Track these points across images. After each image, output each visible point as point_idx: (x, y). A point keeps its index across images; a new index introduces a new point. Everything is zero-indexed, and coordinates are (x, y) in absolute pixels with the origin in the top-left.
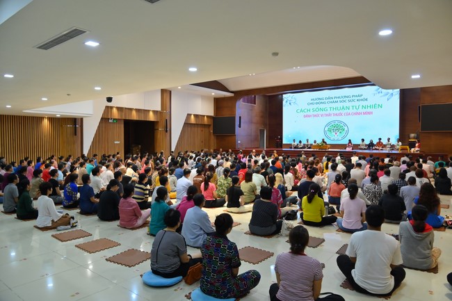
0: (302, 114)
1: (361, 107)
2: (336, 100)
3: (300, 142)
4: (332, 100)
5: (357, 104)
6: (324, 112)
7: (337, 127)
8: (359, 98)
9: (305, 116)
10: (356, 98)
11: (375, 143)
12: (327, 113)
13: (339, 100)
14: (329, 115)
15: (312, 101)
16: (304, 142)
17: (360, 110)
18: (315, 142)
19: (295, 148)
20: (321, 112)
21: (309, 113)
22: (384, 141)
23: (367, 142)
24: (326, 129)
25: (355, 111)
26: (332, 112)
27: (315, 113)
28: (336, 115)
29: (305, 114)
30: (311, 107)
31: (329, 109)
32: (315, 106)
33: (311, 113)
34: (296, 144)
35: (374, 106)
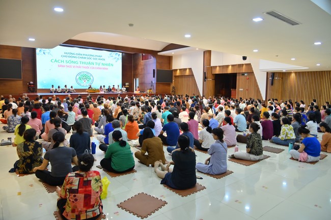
0: (57, 64)
1: (101, 64)
2: (84, 56)
3: (59, 87)
4: (81, 56)
5: (98, 61)
6: (75, 65)
7: (86, 77)
8: (100, 58)
9: (59, 66)
10: (98, 58)
11: (111, 88)
12: (78, 65)
13: (86, 57)
14: (80, 67)
15: (65, 55)
16: (62, 87)
17: (101, 66)
18: (72, 87)
19: (55, 92)
20: (73, 64)
21: (62, 64)
22: (116, 87)
23: (107, 87)
24: (78, 77)
25: (97, 66)
26: (82, 65)
27: (68, 64)
28: (85, 67)
29: (60, 64)
30: (65, 59)
31: (79, 63)
32: (68, 59)
33: (64, 64)
34: (54, 88)
35: (109, 65)
